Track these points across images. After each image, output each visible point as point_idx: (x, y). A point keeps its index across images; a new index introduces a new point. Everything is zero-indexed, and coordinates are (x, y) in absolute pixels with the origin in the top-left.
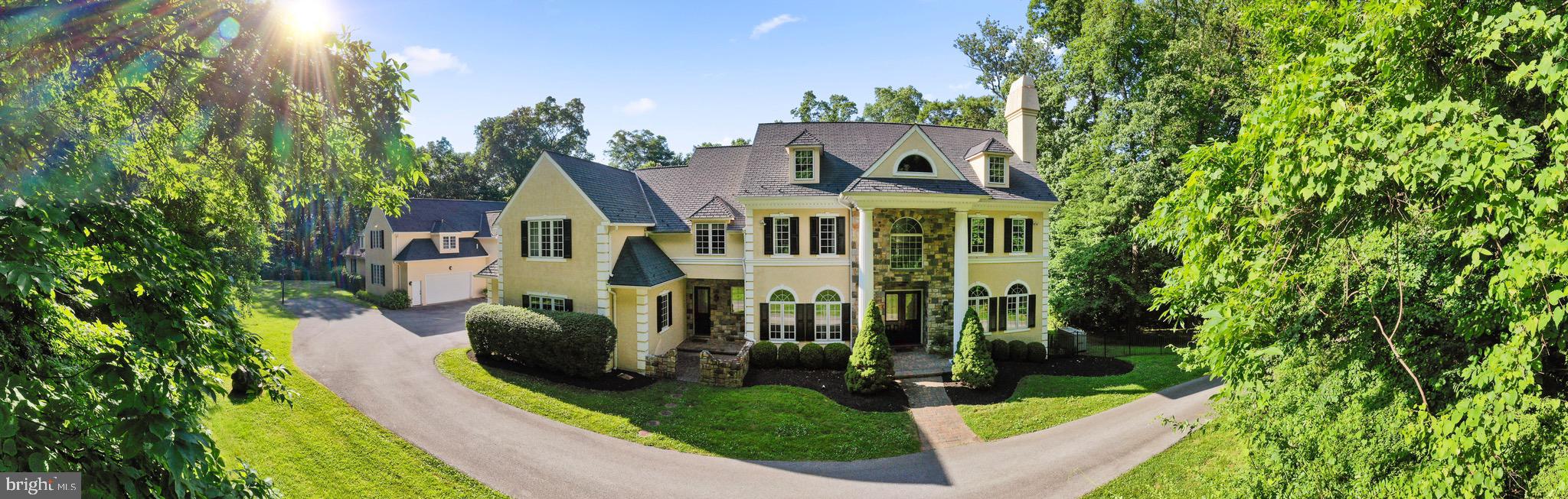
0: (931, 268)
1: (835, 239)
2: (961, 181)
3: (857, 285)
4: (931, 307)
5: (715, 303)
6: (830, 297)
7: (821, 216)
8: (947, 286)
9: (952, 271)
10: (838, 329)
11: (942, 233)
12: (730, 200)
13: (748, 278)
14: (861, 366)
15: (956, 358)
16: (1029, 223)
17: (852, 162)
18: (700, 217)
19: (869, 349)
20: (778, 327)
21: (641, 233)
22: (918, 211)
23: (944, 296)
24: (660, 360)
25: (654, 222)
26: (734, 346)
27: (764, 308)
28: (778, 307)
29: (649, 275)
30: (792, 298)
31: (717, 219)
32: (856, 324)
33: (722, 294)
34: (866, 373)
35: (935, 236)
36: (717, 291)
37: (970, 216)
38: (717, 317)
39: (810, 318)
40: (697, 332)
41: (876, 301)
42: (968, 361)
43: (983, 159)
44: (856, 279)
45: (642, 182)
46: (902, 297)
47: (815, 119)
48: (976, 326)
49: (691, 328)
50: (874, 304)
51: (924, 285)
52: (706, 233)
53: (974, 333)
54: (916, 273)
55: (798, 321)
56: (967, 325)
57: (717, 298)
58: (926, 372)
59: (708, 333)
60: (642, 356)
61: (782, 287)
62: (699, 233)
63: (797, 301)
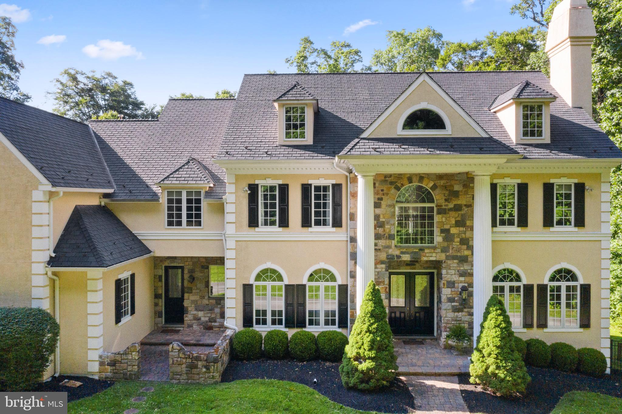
0: (446, 244)
1: (330, 210)
2: (482, 138)
3: (356, 263)
4: (446, 292)
5: (190, 285)
6: (324, 277)
7: (315, 182)
8: (466, 267)
9: (470, 248)
10: (333, 314)
11: (459, 202)
12: (208, 162)
13: (229, 255)
14: (358, 358)
15: (475, 356)
16: (580, 189)
17: (351, 119)
18: (173, 182)
19: (367, 339)
20: (264, 312)
21: (95, 202)
22: (429, 176)
23: (462, 279)
24: (118, 358)
25: (112, 187)
26: (212, 335)
27: (247, 289)
28: (265, 288)
29: (105, 254)
30: (280, 278)
31: (193, 184)
32: (354, 309)
33: (198, 274)
34: (364, 366)
35: (451, 206)
36: (192, 271)
37: (495, 181)
38: (193, 302)
39: (301, 301)
40: (168, 320)
41: (377, 282)
42: (490, 361)
43: (513, 107)
44: (354, 256)
45: (98, 137)
46: (410, 279)
47: (313, 69)
48: (501, 318)
49: (160, 316)
50: (374, 285)
51: (437, 265)
52: (179, 201)
53: (498, 326)
54: (426, 251)
55: (287, 305)
56: (490, 316)
57: (192, 279)
58: (437, 371)
59: (181, 321)
60: (94, 356)
61: (269, 265)
62: (170, 201)
63: (286, 282)
